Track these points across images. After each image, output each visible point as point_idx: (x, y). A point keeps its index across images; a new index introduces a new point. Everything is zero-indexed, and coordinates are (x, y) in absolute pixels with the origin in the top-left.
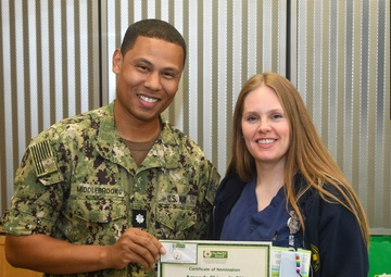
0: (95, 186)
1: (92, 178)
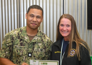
1: (19, 44)
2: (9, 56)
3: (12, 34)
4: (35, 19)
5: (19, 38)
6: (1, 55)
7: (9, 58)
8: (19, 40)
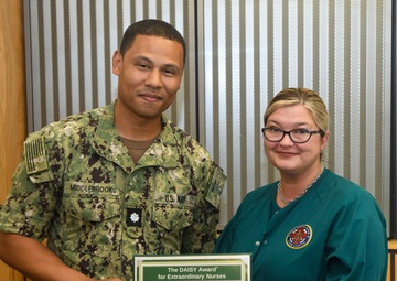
0: (88, 184)
1: (87, 176)
2: (40, 226)
6: (6, 220)
7: (37, 234)
8: (87, 158)
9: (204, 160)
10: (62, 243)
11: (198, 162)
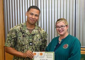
1: (22, 36)
3: (16, 29)
4: (34, 17)
5: (21, 32)
8: (22, 33)
9: (43, 32)
10: (18, 49)
11: (42, 32)
